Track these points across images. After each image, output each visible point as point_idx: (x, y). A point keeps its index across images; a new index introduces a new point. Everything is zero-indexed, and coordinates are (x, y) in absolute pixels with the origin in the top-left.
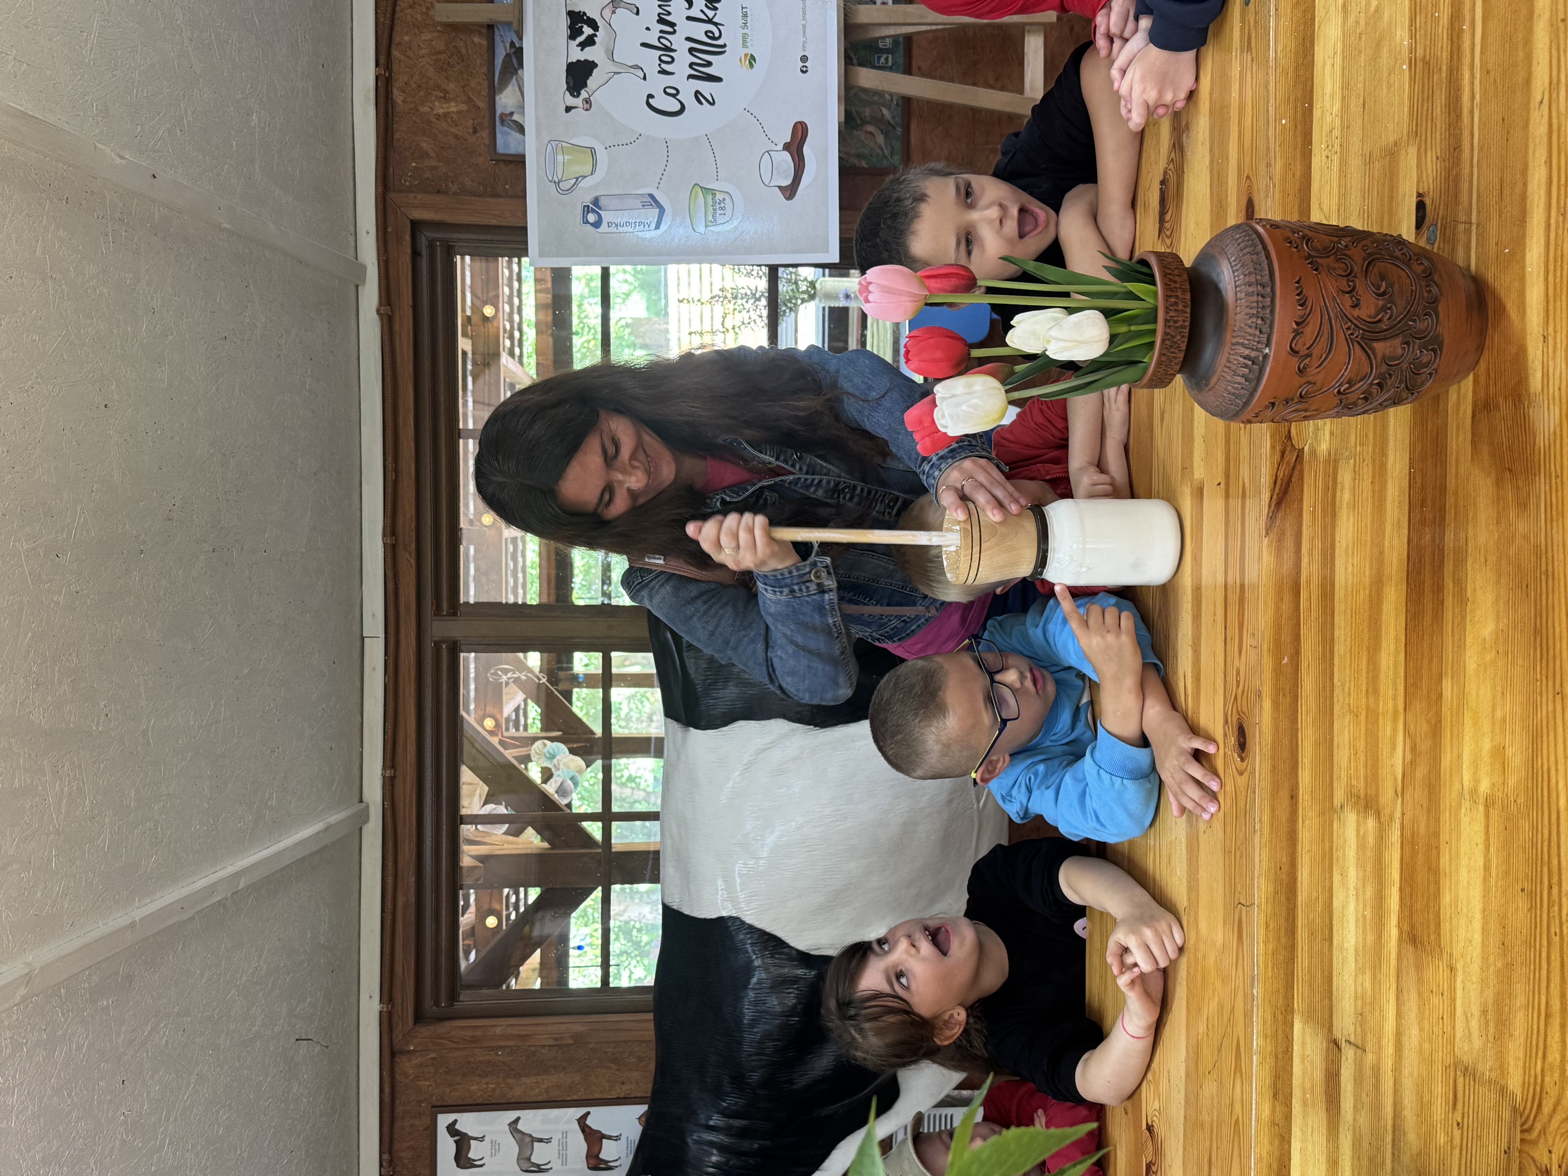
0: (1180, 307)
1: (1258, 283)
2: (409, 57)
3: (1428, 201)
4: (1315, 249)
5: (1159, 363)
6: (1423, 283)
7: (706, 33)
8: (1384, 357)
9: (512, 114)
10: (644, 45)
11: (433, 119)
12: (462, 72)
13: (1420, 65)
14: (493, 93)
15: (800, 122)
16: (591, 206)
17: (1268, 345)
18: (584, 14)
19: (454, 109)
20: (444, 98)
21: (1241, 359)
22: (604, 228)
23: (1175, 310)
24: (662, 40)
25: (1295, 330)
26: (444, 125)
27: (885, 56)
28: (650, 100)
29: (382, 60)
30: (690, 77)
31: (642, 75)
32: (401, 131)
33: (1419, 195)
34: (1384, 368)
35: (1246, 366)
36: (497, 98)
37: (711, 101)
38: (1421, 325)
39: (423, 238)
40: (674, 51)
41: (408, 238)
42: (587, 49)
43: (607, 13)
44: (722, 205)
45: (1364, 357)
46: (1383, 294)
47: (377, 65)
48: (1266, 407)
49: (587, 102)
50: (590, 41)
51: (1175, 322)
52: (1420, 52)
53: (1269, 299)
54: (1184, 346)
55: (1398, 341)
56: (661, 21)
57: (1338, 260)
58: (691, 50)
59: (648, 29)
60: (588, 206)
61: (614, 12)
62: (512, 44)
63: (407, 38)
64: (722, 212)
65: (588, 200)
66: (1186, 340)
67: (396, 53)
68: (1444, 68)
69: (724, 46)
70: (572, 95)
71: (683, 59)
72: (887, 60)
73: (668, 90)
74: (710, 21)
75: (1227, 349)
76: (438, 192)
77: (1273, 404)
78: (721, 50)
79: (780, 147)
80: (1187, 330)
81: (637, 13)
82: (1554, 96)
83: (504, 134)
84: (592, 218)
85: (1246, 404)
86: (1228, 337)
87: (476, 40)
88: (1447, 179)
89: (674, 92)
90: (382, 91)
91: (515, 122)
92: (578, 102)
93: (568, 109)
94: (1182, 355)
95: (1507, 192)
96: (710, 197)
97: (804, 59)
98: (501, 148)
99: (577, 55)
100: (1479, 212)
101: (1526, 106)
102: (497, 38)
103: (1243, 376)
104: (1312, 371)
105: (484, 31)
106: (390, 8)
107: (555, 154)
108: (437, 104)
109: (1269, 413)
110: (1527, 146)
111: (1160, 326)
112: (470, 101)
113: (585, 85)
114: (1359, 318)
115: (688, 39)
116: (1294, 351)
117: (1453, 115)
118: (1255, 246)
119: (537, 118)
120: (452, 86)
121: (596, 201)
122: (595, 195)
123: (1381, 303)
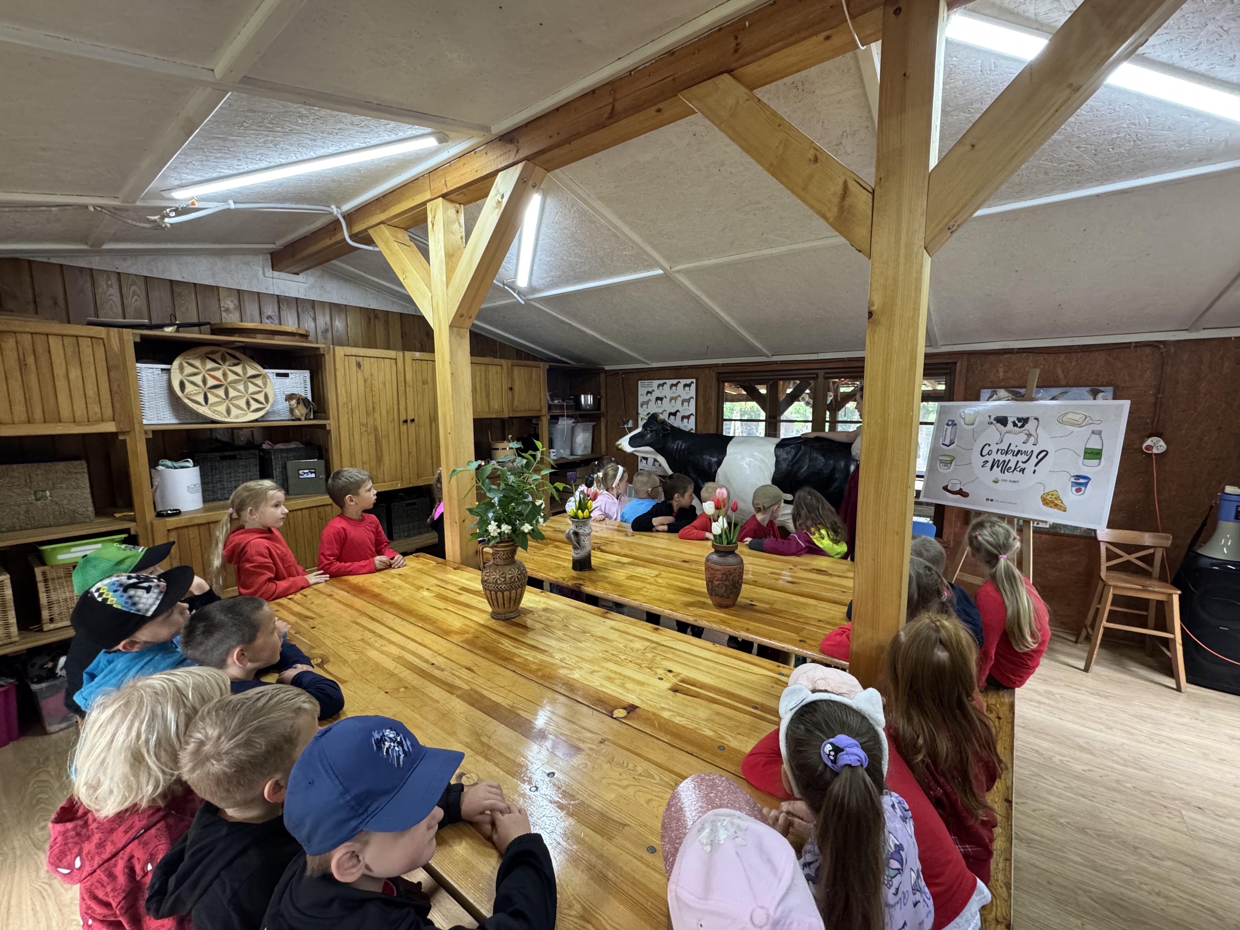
7: (1011, 467)
9: (996, 395)
10: (1010, 444)
11: (997, 365)
14: (1007, 389)
18: (1027, 424)
19: (1000, 374)
24: (1011, 451)
26: (994, 372)
28: (988, 445)
30: (994, 460)
31: (998, 443)
36: (1003, 390)
37: (983, 466)
40: (1006, 455)
42: (1012, 424)
43: (1026, 432)
49: (991, 423)
50: (1015, 425)
56: (1019, 451)
58: (1005, 461)
59: (1017, 446)
61: (1026, 435)
69: (1004, 473)
70: (995, 418)
71: (1001, 458)
74: (1015, 469)
76: (965, 371)
78: (1002, 471)
79: (962, 487)
81: (1024, 443)
83: (988, 393)
89: (990, 454)
91: (992, 397)
92: (992, 420)
93: (990, 417)
97: (992, 500)
98: (983, 391)
99: (1011, 420)
105: (1029, 384)
108: (1003, 369)
113: (998, 423)
115: (1010, 460)
119: (991, 405)
120: (1009, 374)
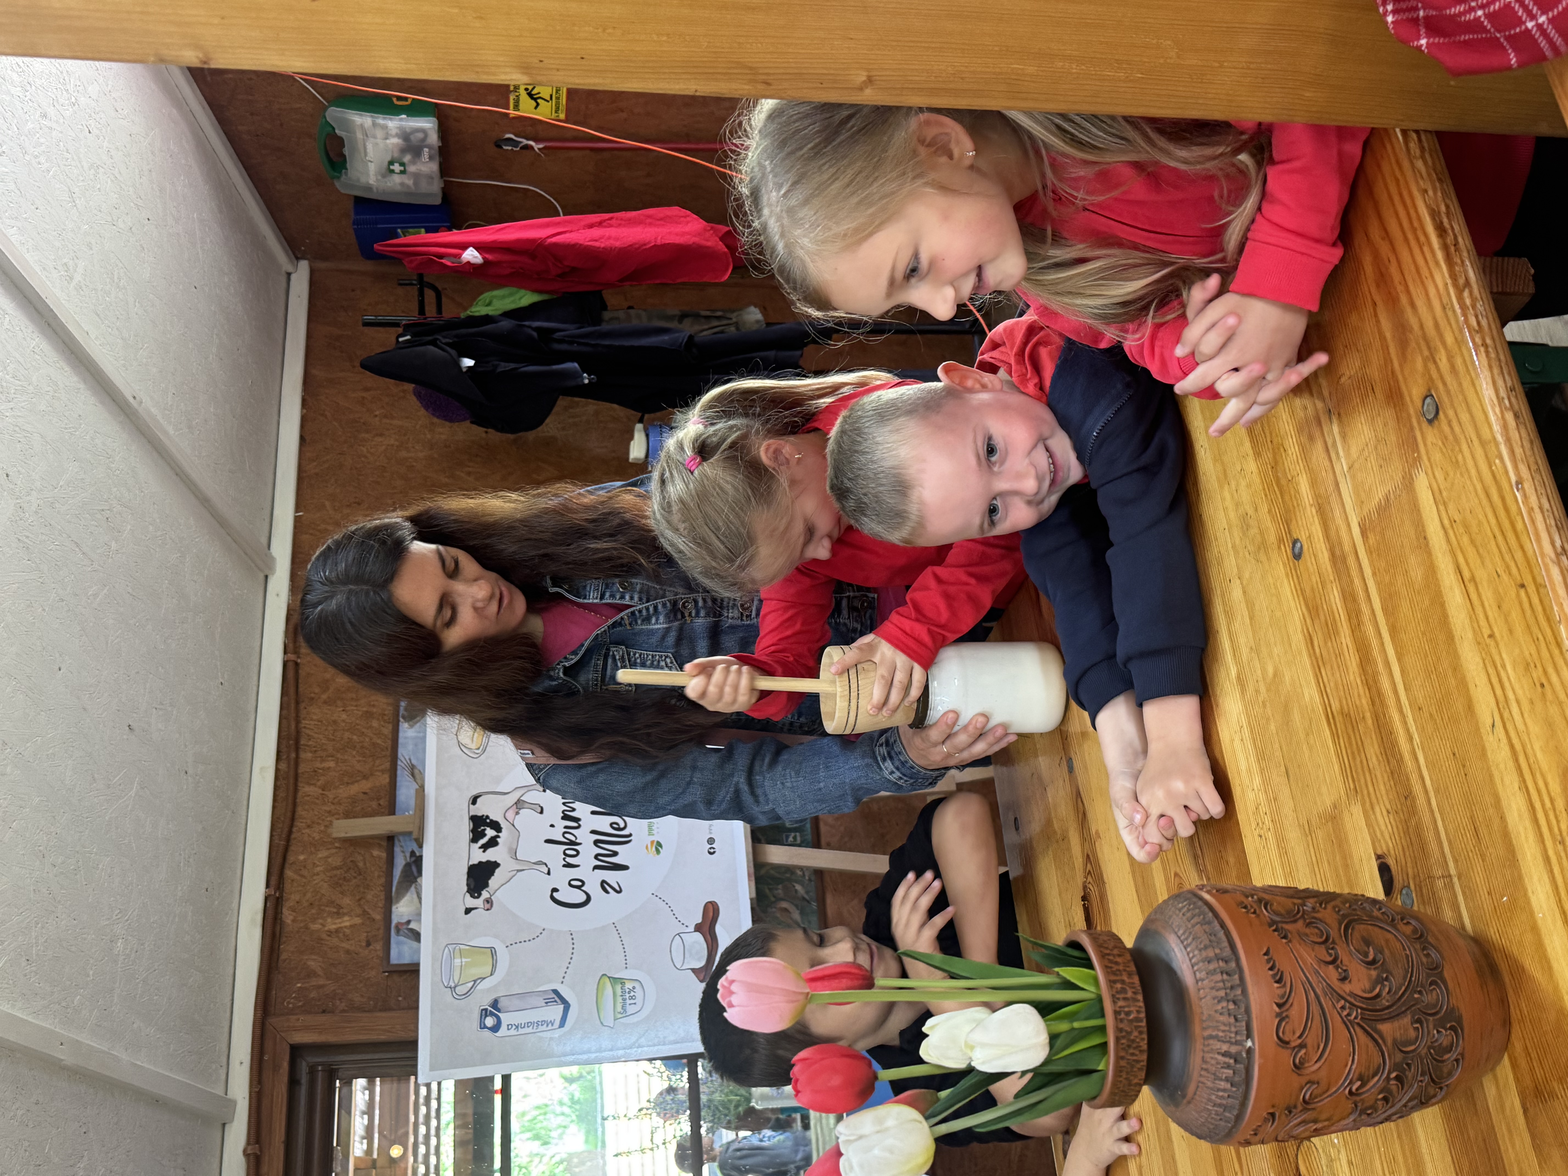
0: (1130, 994)
1: (1218, 958)
2: (303, 876)
3: (1391, 862)
4: (1277, 913)
5: (1118, 1070)
6: (1418, 946)
7: (611, 825)
8: (1395, 1042)
9: (409, 922)
10: (548, 841)
11: (324, 936)
12: (358, 886)
13: (1339, 719)
14: (389, 902)
15: (710, 902)
16: (490, 1008)
17: (1249, 1036)
18: (487, 817)
19: (347, 924)
20: (338, 913)
21: (1220, 1057)
22: (503, 1031)
23: (1125, 999)
24: (567, 835)
25: (1278, 1015)
26: (335, 941)
27: (793, 834)
28: (555, 894)
29: (273, 881)
30: (596, 867)
31: (546, 871)
32: (287, 951)
33: (1378, 857)
34: (1399, 1057)
35: (1228, 1066)
36: (394, 908)
37: (618, 889)
38: (1429, 998)
39: (304, 1064)
40: (579, 844)
41: (285, 1065)
42: (490, 851)
43: (510, 815)
44: (632, 994)
45: (1371, 1044)
46: (1373, 962)
47: (268, 885)
48: (1266, 1120)
49: (488, 902)
50: (493, 843)
51: (1128, 1013)
52: (1335, 706)
53: (1236, 977)
54: (1144, 1045)
55: (1406, 1020)
56: (565, 817)
57: (1308, 925)
58: (596, 843)
59: (552, 826)
60: (486, 1010)
61: (517, 813)
62: (413, 853)
63: (302, 857)
64: (632, 1001)
65: (486, 1003)
66: (1145, 1036)
67: (289, 873)
68: (1368, 715)
69: (630, 835)
70: (472, 896)
71: (588, 851)
72: (795, 838)
73: (573, 883)
75: (1199, 1045)
76: (324, 1012)
77: (1273, 1115)
78: (627, 840)
79: (692, 929)
80: (1144, 1024)
81: (541, 812)
82: (1506, 715)
83: (399, 943)
84: (490, 1022)
85: (1239, 1118)
86: (1197, 1029)
87: (376, 853)
88: (1406, 832)
89: (579, 883)
90: (270, 912)
91: (412, 930)
92: (479, 902)
93: (468, 911)
94: (1145, 1057)
95: (1483, 831)
96: (618, 988)
97: (711, 841)
98: (395, 959)
99: (479, 856)
100: (1456, 861)
101: (1477, 731)
102: (397, 849)
103: (1227, 1080)
104: (1312, 1067)
105: (384, 843)
106: (286, 830)
107: (451, 958)
108: (329, 920)
109: (1269, 1128)
110: (1491, 776)
111: (1110, 1021)
112: (365, 913)
113: (486, 885)
114: (1352, 994)
115: (593, 832)
116: (1283, 1042)
117: (1393, 762)
118: (1204, 914)
119: (435, 923)
120: (346, 901)
121: (495, 1004)
122: (494, 997)
123: (1374, 973)
